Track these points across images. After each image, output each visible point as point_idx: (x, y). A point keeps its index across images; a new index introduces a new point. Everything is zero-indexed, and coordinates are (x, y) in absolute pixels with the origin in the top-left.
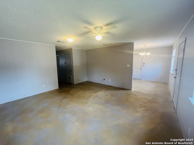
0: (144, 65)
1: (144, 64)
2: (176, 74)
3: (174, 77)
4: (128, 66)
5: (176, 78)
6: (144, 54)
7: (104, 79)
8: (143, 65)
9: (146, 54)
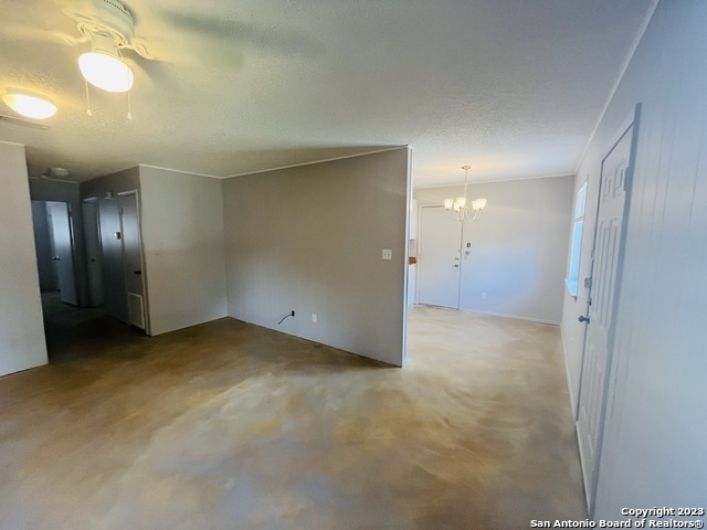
0: (468, 249)
1: (468, 245)
2: (590, 303)
3: (582, 319)
4: (387, 254)
5: (588, 320)
6: (461, 202)
7: (293, 314)
8: (465, 249)
9: (469, 204)
